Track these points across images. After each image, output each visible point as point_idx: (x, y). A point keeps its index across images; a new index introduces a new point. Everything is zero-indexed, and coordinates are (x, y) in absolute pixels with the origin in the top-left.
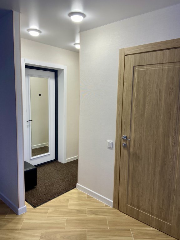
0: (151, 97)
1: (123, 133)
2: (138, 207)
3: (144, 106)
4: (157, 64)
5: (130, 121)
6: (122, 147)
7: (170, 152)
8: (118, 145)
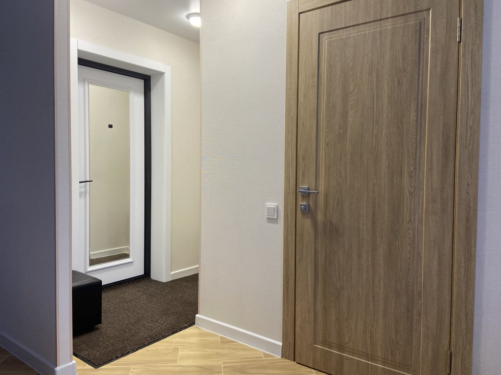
0: (358, 93)
1: (301, 181)
2: (341, 348)
3: (345, 115)
4: (370, 22)
5: (315, 153)
6: (299, 213)
7: (405, 209)
8: (289, 211)
